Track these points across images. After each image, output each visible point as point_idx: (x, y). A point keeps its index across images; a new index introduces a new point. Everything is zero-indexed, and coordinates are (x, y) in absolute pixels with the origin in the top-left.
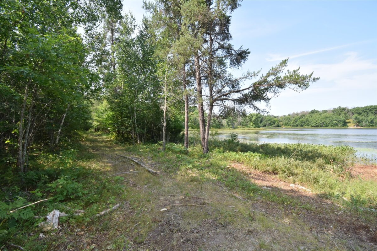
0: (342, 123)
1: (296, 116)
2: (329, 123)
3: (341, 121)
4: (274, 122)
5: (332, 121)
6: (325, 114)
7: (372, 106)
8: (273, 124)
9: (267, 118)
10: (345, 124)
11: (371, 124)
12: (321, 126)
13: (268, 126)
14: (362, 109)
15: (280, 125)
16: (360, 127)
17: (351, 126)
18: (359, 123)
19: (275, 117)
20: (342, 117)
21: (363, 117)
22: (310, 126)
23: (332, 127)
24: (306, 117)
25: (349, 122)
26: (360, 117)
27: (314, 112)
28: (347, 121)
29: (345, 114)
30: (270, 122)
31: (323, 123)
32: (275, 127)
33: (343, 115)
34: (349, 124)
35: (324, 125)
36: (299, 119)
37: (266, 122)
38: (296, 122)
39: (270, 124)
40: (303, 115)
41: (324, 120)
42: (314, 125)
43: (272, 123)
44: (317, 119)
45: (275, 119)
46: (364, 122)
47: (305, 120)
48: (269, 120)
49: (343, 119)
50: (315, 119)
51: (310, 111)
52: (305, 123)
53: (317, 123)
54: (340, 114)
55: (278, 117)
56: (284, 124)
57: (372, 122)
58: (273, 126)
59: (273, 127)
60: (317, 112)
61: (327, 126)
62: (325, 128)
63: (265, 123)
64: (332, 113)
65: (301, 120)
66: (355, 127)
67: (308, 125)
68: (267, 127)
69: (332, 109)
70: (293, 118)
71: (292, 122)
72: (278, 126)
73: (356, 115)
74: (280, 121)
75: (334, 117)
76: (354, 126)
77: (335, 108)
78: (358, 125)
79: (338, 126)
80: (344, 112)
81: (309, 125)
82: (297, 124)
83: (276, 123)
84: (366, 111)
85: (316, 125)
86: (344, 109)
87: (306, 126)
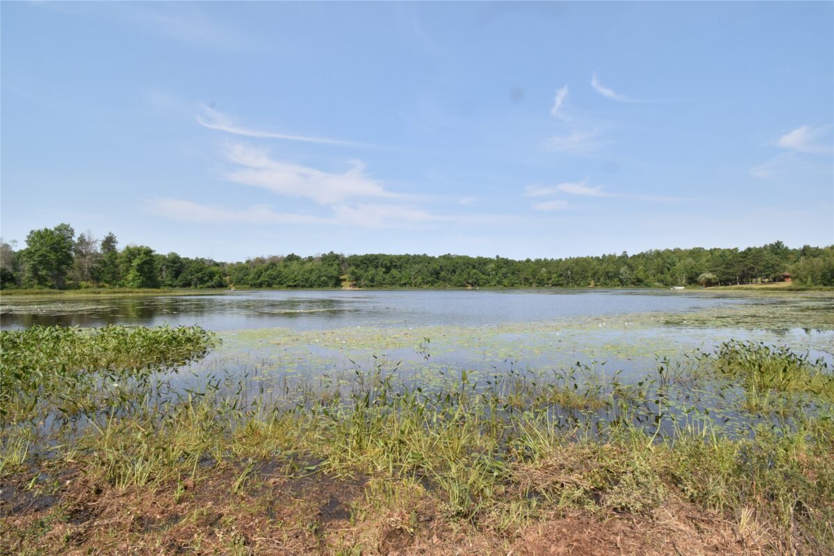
0: (334, 281)
1: (260, 264)
2: (315, 281)
3: (332, 276)
4: (211, 275)
5: (319, 277)
6: (311, 263)
7: (372, 255)
8: (207, 281)
9: (193, 265)
10: (338, 283)
11: (371, 284)
12: (303, 287)
13: (196, 285)
14: (360, 259)
15: (224, 283)
16: (357, 289)
17: (346, 285)
18: (357, 282)
19: (217, 265)
20: (333, 271)
21: (362, 271)
22: (285, 285)
23: (320, 289)
24: (278, 268)
25: (344, 280)
26: (360, 272)
27: (292, 258)
28: (342, 277)
29: (338, 265)
30: (200, 275)
31: (307, 280)
32: (213, 287)
33: (335, 266)
34: (343, 284)
35: (307, 285)
36: (266, 270)
37: (192, 275)
38: (259, 276)
39: (202, 281)
40: (273, 263)
41: (307, 275)
42: (291, 284)
43: (206, 278)
44: (296, 273)
45: (215, 269)
46: (362, 280)
47: (275, 273)
48: (201, 270)
49: (335, 273)
50: (293, 273)
51: (286, 255)
52: (275, 278)
53: (296, 281)
54: (332, 265)
55: (223, 264)
56: (234, 281)
57: (372, 280)
58: (209, 284)
59: (208, 287)
60: (298, 258)
61: (311, 286)
62: (309, 289)
63: (189, 277)
64: (321, 263)
65: (268, 273)
66: (350, 288)
67: (280, 283)
68: (192, 287)
69: (320, 256)
70: (254, 267)
71: (250, 277)
72: (221, 285)
73: (353, 268)
74: (225, 275)
75: (323, 269)
76: (350, 286)
77: (325, 255)
78: (355, 285)
79: (328, 286)
80: (337, 262)
81: (282, 284)
82: (259, 281)
83: (216, 278)
84: (365, 261)
85: (295, 283)
86: (337, 257)
87: (278, 286)
